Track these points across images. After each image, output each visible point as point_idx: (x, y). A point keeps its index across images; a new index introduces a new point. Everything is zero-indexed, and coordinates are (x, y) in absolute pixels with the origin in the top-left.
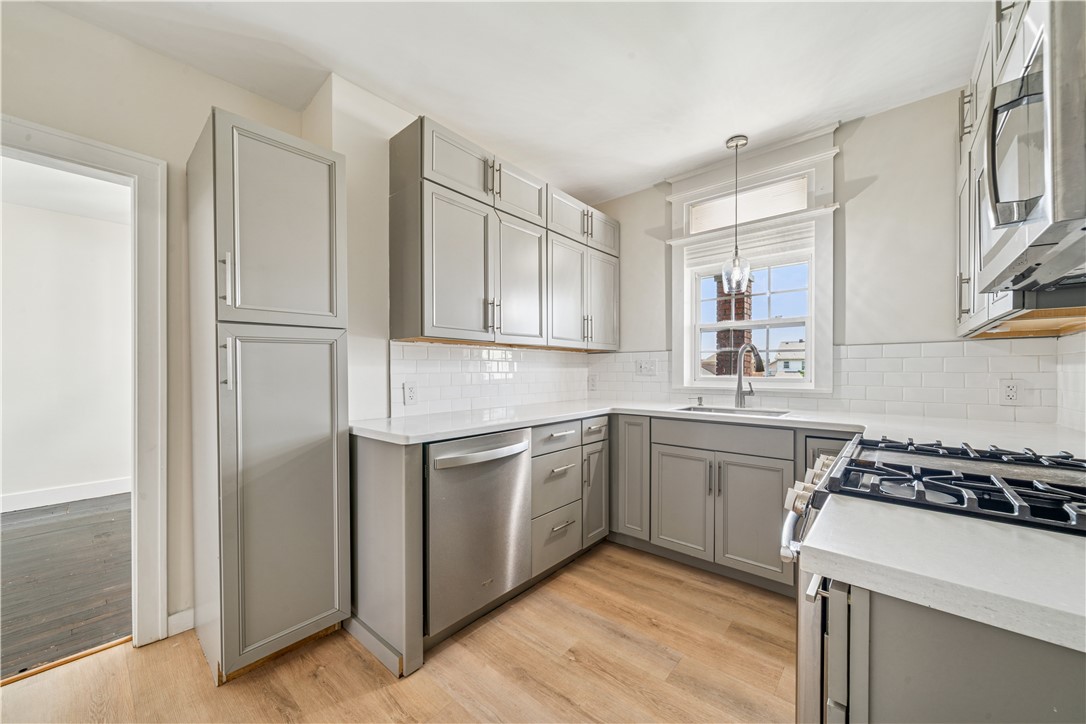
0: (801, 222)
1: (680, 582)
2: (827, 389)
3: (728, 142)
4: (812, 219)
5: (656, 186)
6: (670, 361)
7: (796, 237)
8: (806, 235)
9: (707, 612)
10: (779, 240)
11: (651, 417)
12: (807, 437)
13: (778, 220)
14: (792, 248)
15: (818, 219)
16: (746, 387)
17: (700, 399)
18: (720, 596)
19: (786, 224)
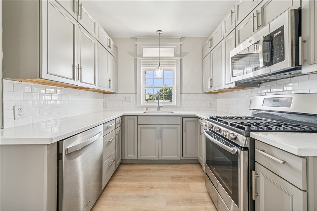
0: (173, 60)
1: (150, 169)
2: (179, 105)
3: (157, 31)
4: (175, 60)
5: (131, 38)
6: (136, 97)
7: (172, 64)
8: (174, 64)
9: (163, 176)
10: (167, 64)
11: (138, 116)
12: (183, 118)
13: (168, 58)
14: (171, 67)
15: (177, 60)
16: (160, 105)
17: (147, 109)
18: (163, 169)
19: (170, 60)
